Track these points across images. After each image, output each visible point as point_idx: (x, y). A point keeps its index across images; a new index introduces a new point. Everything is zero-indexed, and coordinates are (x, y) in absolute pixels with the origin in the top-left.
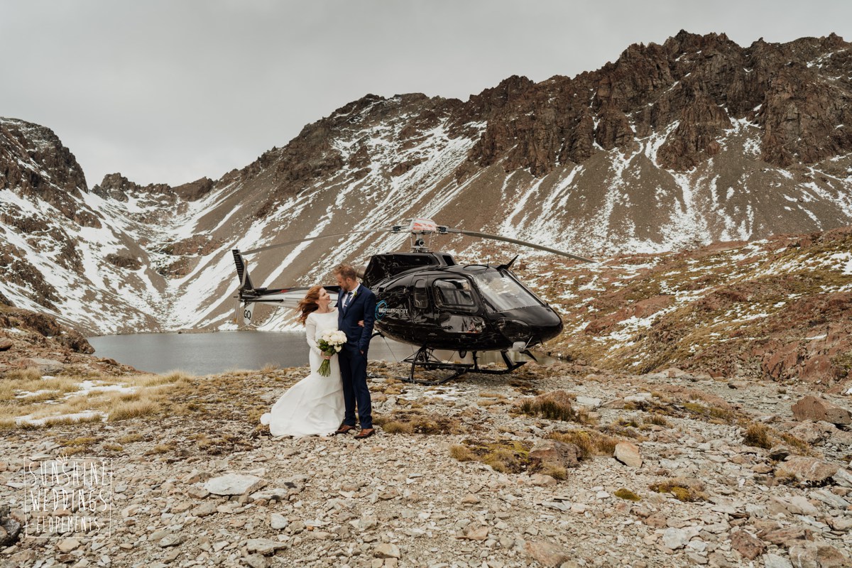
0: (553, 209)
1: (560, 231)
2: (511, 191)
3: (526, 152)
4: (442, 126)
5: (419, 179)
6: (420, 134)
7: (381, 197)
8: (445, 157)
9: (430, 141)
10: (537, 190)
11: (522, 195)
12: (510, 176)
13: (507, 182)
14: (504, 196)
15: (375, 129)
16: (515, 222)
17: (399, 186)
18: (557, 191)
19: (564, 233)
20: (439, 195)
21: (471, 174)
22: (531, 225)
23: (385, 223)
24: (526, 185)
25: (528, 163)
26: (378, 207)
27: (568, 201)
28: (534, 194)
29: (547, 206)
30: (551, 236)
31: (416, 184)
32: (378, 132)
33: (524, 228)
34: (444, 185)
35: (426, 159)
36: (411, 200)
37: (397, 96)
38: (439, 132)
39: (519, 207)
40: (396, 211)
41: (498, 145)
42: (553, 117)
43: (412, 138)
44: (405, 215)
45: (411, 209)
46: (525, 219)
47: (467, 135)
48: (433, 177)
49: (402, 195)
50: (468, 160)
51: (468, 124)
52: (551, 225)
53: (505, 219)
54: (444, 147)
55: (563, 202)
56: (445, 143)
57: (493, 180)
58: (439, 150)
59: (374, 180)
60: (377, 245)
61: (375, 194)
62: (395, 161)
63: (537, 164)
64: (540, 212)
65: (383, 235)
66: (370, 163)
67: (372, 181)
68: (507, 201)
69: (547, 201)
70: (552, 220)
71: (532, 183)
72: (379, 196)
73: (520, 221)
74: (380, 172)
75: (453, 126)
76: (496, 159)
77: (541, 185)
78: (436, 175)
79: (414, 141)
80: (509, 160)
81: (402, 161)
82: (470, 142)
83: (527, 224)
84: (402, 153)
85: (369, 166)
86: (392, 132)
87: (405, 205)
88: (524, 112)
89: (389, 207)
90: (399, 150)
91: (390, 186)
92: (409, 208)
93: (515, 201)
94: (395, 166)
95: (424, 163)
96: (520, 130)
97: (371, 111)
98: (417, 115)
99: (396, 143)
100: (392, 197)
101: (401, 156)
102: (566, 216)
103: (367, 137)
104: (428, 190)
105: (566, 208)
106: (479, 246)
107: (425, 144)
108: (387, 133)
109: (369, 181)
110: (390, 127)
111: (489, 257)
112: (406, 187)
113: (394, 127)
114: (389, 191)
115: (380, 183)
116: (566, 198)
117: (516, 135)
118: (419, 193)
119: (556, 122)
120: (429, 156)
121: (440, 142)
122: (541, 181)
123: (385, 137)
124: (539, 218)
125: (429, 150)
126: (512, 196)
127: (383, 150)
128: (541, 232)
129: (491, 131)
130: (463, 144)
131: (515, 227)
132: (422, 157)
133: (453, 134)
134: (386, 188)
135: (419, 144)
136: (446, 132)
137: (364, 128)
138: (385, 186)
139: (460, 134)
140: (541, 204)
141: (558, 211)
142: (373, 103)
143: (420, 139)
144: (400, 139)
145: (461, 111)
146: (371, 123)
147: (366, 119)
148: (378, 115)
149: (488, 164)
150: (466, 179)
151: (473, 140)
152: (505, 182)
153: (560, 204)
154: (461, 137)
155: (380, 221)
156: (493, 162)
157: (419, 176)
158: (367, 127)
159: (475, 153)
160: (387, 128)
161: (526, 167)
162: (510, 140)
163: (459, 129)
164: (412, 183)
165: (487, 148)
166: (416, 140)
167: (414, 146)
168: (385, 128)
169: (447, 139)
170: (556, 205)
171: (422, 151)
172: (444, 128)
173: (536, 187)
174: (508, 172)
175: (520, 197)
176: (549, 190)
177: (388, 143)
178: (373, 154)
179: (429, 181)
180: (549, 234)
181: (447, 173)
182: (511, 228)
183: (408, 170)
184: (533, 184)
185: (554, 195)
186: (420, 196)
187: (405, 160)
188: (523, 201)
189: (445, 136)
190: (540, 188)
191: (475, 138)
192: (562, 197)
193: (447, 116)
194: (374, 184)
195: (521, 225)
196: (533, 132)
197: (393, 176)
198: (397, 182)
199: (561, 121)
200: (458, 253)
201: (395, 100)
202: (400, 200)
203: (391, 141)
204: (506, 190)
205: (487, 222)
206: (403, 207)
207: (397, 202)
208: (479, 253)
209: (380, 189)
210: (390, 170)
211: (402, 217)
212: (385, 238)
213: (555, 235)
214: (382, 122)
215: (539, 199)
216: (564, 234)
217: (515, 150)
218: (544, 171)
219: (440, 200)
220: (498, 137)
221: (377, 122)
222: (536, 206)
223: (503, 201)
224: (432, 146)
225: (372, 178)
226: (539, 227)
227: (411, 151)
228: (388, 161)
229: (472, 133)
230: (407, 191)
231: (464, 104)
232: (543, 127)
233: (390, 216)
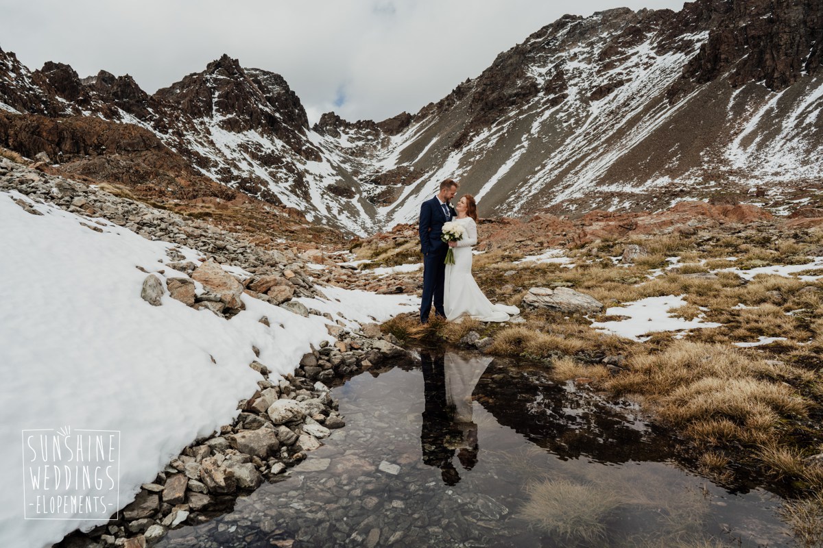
0: (797, 126)
1: (808, 152)
2: (739, 108)
3: (760, 62)
4: (649, 41)
5: (622, 101)
6: (622, 53)
7: (578, 123)
8: (652, 76)
9: (635, 59)
10: (775, 105)
11: (754, 112)
12: (738, 91)
13: (734, 99)
14: (731, 115)
15: (572, 52)
16: (745, 144)
17: (599, 111)
18: (803, 106)
19: (812, 154)
20: (647, 117)
21: (686, 92)
22: (767, 146)
23: (585, 149)
24: (760, 101)
25: (763, 74)
26: (577, 134)
27: (818, 117)
28: (772, 109)
29: (789, 123)
30: (795, 158)
31: (618, 108)
32: (575, 54)
33: (757, 150)
34: (653, 106)
35: (630, 80)
36: (613, 125)
37: (597, 14)
38: (644, 49)
39: (750, 127)
40: (597, 137)
41: (723, 56)
42: (801, 16)
43: (614, 58)
44: (607, 141)
45: (614, 134)
46: (758, 139)
47: (679, 49)
48: (638, 99)
49: (603, 120)
50: (683, 77)
51: (680, 37)
52: (795, 145)
53: (731, 141)
54: (651, 65)
55: (812, 118)
56: (653, 61)
57: (716, 97)
58: (645, 69)
59: (571, 105)
60: (576, 173)
61: (572, 121)
62: (594, 84)
63: (776, 75)
64: (779, 130)
65: (583, 163)
66: (567, 89)
67: (569, 107)
68: (734, 120)
69: (789, 117)
70: (796, 139)
71: (767, 97)
72: (577, 122)
73: (752, 142)
74: (578, 96)
75: (662, 40)
76: (720, 72)
77: (780, 99)
78: (642, 96)
79: (616, 61)
80: (737, 73)
81: (603, 84)
82: (684, 57)
83: (760, 146)
84: (602, 76)
85: (566, 92)
86: (591, 53)
87: (606, 130)
88: (759, 14)
89: (589, 133)
90: (599, 72)
91: (588, 111)
92: (611, 133)
93: (744, 120)
94: (594, 89)
95: (627, 85)
96: (753, 37)
97: (568, 33)
98: (619, 33)
99: (595, 65)
100: (592, 122)
101: (601, 79)
102: (816, 134)
103: (564, 61)
104: (633, 113)
105: (816, 125)
106: (699, 172)
107: (628, 63)
108: (585, 55)
109: (566, 107)
110: (589, 49)
111: (713, 183)
112: (606, 112)
113: (593, 48)
114: (587, 116)
115: (578, 109)
116: (817, 112)
117: (746, 43)
118: (623, 117)
119: (805, 22)
120: (633, 76)
121: (647, 60)
122: (780, 95)
123: (583, 59)
124: (778, 138)
125: (633, 69)
126: (740, 114)
127: (581, 73)
128: (781, 154)
129: (715, 41)
130: (674, 61)
131: (745, 149)
132: (624, 78)
133: (662, 50)
134: (585, 114)
135: (621, 64)
136: (652, 49)
137: (560, 52)
138: (583, 112)
139: (670, 49)
140: (781, 122)
141: (804, 129)
142: (570, 24)
143: (623, 59)
144: (600, 60)
145: (672, 23)
146: (568, 46)
147: (563, 41)
148: (576, 36)
149: (708, 80)
150: (680, 98)
151: (686, 54)
152: (731, 99)
153: (808, 121)
154: (671, 53)
155: (579, 148)
156: (715, 77)
157: (622, 99)
158: (564, 50)
159: (691, 69)
160: (586, 50)
161: (760, 80)
162: (738, 50)
163: (670, 43)
164: (614, 106)
165: (709, 61)
166: (619, 60)
167: (615, 67)
168: (583, 50)
169: (655, 55)
170: (801, 122)
171: (624, 72)
172: (651, 43)
173: (773, 103)
174: (735, 87)
175: (751, 115)
176: (792, 105)
177: (586, 66)
178: (570, 79)
179: (633, 103)
180: (792, 156)
181: (655, 93)
182: (740, 151)
183: (608, 93)
184: (769, 99)
185: (799, 111)
186: (624, 120)
187: (606, 82)
188: (756, 119)
189: (652, 54)
190: (778, 103)
191: (690, 52)
192: (811, 112)
193: (655, 30)
194: (571, 110)
195: (752, 148)
196: (772, 38)
197: (592, 101)
198: (596, 107)
199: (812, 21)
200: (673, 179)
201: (595, 18)
202: (600, 125)
203: (589, 63)
204: (732, 108)
205: (708, 145)
206: (604, 132)
207: (597, 128)
208: (700, 179)
209: (578, 115)
210: (589, 94)
211: (603, 143)
212: (585, 165)
213: (800, 157)
214: (580, 44)
215: (777, 116)
216: (813, 156)
217: (746, 61)
218: (785, 82)
219: (648, 124)
220: (724, 47)
221: (574, 44)
222: (774, 125)
223: (729, 121)
224: (637, 65)
225: (569, 104)
226: (778, 148)
227: (612, 72)
228: (586, 84)
229: (686, 47)
230: (608, 115)
231: (676, 14)
232: (787, 30)
233: (590, 143)
